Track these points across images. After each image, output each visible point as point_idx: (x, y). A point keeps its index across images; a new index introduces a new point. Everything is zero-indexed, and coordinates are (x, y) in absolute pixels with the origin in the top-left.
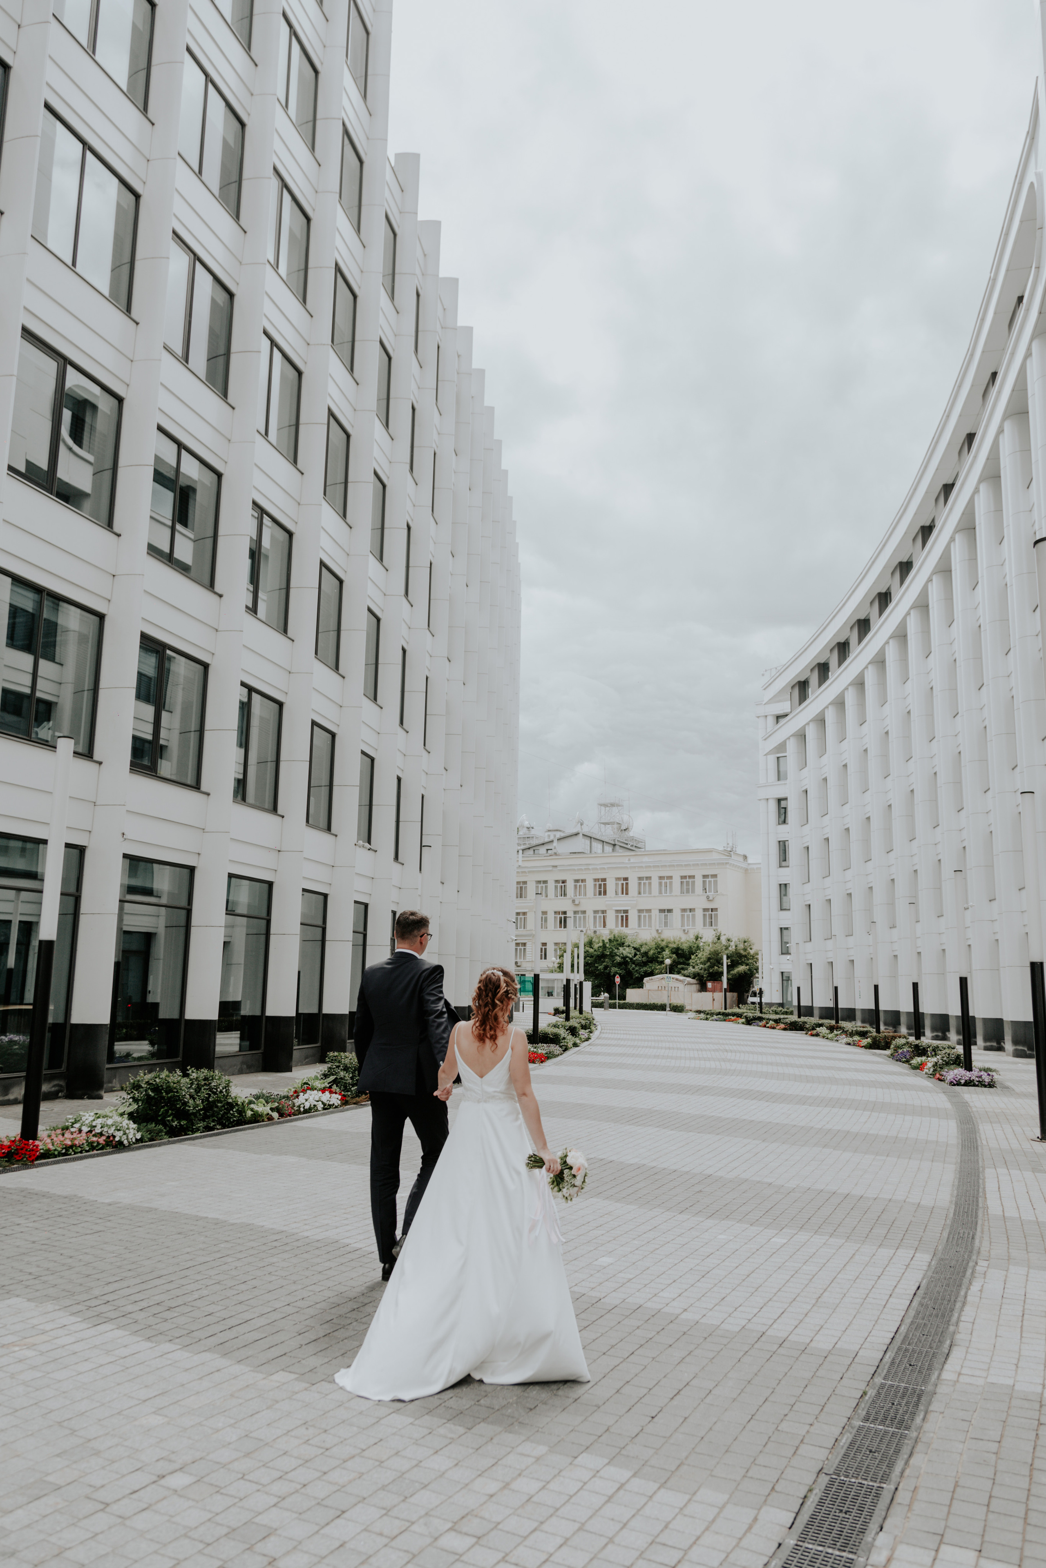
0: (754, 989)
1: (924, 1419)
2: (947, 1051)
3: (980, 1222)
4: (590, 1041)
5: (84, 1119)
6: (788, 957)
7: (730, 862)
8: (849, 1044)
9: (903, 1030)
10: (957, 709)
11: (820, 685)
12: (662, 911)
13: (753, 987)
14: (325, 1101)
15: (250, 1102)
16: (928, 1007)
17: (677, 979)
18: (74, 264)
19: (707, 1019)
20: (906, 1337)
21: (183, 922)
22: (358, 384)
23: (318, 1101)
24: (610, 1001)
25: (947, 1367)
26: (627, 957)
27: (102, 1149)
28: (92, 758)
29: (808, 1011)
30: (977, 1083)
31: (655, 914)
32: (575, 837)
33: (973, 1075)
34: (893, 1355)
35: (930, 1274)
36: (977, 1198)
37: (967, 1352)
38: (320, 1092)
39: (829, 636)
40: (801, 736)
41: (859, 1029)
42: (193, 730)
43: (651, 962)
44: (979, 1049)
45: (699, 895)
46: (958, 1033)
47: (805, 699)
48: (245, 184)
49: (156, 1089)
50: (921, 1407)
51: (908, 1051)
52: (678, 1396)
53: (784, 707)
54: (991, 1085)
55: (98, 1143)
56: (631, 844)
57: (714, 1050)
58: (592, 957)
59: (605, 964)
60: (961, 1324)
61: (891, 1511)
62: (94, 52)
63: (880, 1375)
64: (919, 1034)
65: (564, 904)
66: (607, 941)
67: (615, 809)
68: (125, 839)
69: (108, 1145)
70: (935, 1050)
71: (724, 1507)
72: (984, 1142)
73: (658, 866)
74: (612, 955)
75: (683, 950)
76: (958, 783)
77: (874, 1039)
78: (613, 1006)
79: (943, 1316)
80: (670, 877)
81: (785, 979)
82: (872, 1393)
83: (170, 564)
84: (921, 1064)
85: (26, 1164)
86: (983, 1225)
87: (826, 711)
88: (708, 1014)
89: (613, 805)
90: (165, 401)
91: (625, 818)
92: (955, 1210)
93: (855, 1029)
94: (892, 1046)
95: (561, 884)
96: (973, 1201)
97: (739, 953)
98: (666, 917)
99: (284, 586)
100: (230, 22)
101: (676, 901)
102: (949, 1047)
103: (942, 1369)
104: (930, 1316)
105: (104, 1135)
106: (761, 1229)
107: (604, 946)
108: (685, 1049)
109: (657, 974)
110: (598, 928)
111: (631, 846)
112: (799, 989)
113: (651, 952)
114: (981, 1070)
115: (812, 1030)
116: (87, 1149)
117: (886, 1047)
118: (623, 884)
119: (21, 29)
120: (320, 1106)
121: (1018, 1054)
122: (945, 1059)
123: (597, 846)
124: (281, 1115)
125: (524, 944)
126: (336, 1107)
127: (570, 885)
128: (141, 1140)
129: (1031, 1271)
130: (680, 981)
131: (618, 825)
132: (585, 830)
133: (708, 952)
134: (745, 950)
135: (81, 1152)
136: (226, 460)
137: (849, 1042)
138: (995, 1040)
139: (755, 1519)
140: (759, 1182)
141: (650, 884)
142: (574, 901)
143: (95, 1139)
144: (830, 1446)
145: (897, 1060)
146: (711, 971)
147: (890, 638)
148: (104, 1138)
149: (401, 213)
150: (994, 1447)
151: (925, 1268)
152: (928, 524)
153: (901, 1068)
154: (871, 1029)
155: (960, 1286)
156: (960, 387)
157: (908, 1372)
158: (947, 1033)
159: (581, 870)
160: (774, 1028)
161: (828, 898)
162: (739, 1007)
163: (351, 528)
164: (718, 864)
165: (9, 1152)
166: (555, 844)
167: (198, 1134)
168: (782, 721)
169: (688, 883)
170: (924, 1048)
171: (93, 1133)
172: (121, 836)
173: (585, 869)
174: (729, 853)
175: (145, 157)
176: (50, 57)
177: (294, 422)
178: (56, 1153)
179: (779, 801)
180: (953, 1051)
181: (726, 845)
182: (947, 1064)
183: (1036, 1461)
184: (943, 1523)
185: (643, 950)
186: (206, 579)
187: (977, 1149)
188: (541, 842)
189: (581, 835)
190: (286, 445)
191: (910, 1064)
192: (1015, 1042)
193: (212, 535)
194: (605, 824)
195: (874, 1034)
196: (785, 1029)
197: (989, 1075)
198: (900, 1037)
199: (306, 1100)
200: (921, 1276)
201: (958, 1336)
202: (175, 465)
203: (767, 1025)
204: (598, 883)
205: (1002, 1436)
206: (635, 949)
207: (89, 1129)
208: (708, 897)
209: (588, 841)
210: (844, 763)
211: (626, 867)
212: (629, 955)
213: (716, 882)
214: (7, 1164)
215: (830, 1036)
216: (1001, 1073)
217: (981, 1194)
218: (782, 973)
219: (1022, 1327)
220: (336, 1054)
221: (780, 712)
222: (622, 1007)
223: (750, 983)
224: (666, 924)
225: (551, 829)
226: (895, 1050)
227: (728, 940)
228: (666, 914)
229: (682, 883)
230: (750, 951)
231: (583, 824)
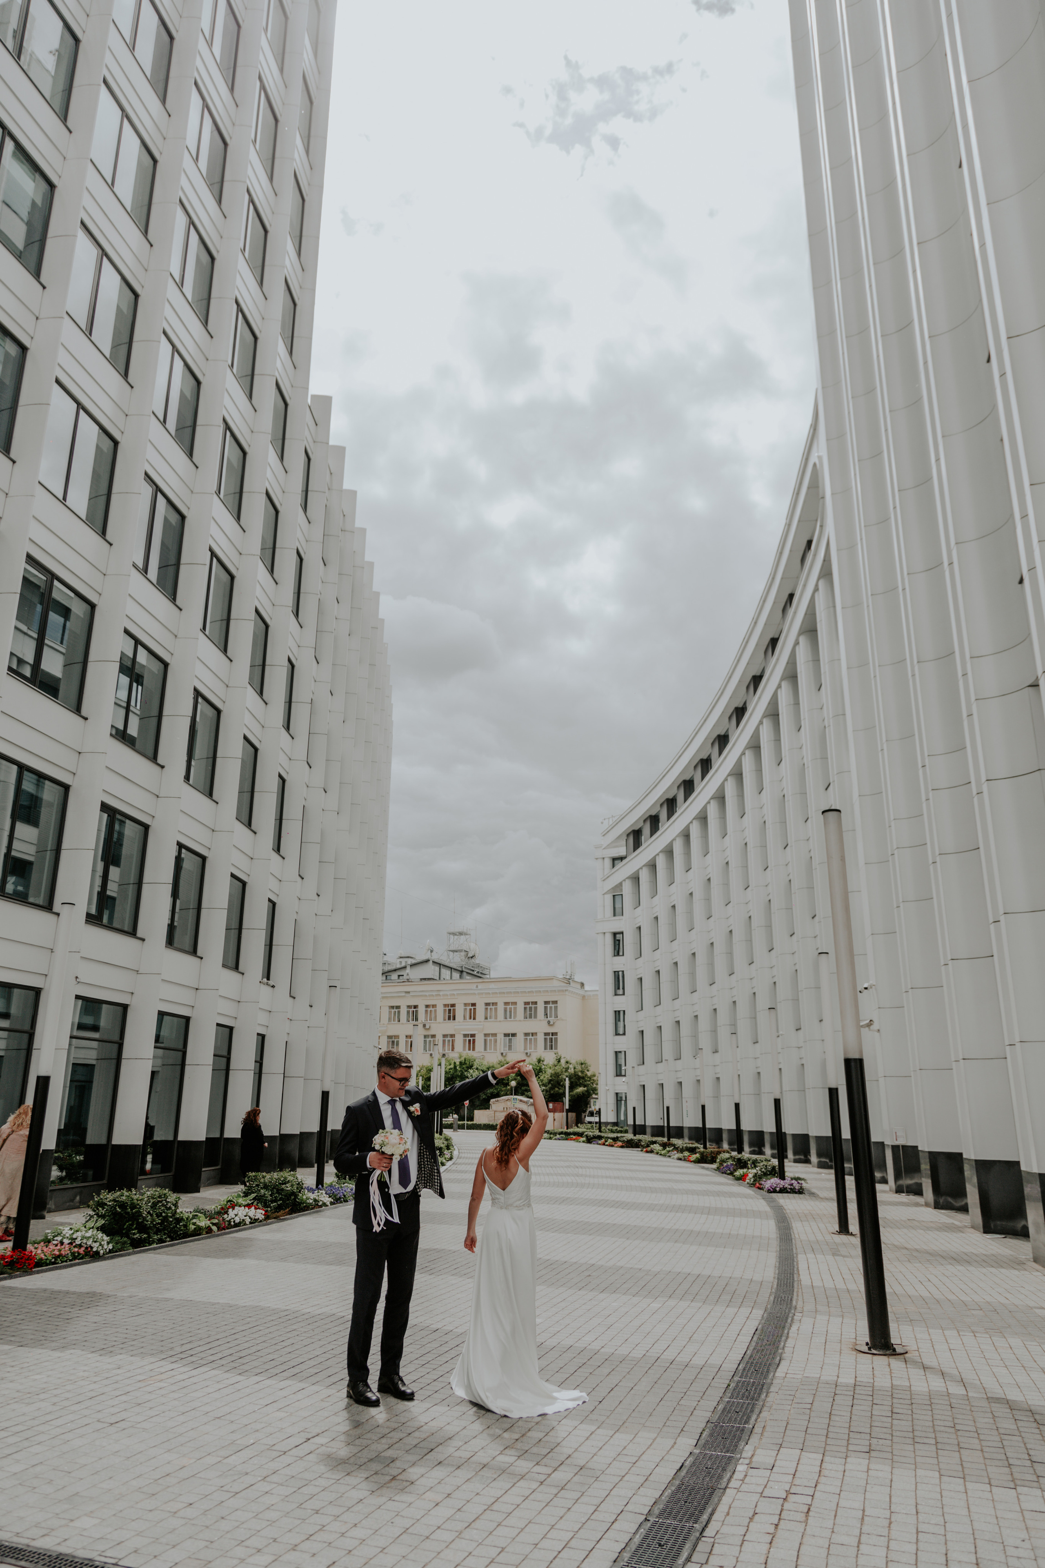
0: (590, 1110)
1: (766, 1396)
2: (765, 1163)
3: (795, 1290)
4: (453, 1161)
5: (64, 1232)
6: (624, 1079)
7: (569, 989)
8: (680, 1159)
9: (726, 1146)
10: (767, 863)
11: (651, 835)
12: (506, 1035)
13: (590, 1107)
14: (252, 1216)
15: (195, 1217)
16: (747, 1125)
17: (521, 1101)
18: (65, 498)
19: (550, 1138)
20: (751, 1356)
21: (114, 1055)
22: (277, 584)
23: (245, 1216)
24: (459, 1122)
25: (778, 1370)
27: (81, 1258)
28: (52, 910)
29: (639, 1129)
30: (789, 1190)
31: (500, 1037)
32: (425, 963)
33: (785, 1184)
34: (744, 1366)
35: (763, 1321)
36: (793, 1275)
37: (790, 1363)
38: (247, 1208)
39: (658, 794)
40: (635, 879)
41: (688, 1145)
42: (132, 882)
44: (790, 1162)
45: (540, 1021)
46: (772, 1148)
47: (638, 847)
48: (198, 429)
49: (123, 1205)
50: (764, 1390)
51: (732, 1164)
52: (612, 1391)
53: (622, 851)
54: (800, 1191)
55: (79, 1254)
56: (478, 970)
57: (566, 1167)
60: (786, 1349)
61: (752, 1436)
62: (90, 334)
63: (737, 1376)
64: (740, 1150)
66: (458, 1063)
67: (462, 937)
68: (79, 982)
69: (86, 1255)
70: (755, 1163)
71: (655, 1439)
72: (797, 1236)
73: (504, 993)
76: (769, 927)
77: (702, 1154)
78: (461, 1127)
79: (774, 1344)
80: (515, 1003)
81: (619, 1099)
82: (733, 1385)
83: (123, 741)
84: (743, 1176)
85: (26, 1272)
86: (798, 1292)
87: (657, 857)
88: (551, 1134)
89: (461, 934)
90: (132, 609)
91: (473, 945)
92: (778, 1283)
93: (685, 1145)
94: (718, 1160)
95: (413, 1009)
96: (790, 1277)
97: (578, 1075)
98: (510, 1041)
99: (211, 755)
100: (190, 300)
101: (520, 1026)
102: (766, 1160)
103: (775, 1372)
104: (766, 1345)
105: (83, 1246)
106: (641, 1298)
108: (540, 1166)
109: (503, 1096)
110: (447, 1051)
111: (478, 972)
112: (634, 1108)
114: (792, 1179)
115: (646, 1148)
116: (71, 1258)
117: (713, 1161)
118: (471, 1009)
119: (38, 321)
120: (248, 1220)
121: (821, 1165)
122: (763, 1170)
123: (446, 973)
124: (219, 1229)
126: (261, 1221)
127: (421, 1010)
128: (111, 1251)
129: (831, 1318)
130: (524, 1102)
131: (465, 953)
132: (435, 957)
133: (550, 1075)
134: (582, 1072)
135: (66, 1261)
136: (172, 653)
137: (681, 1157)
138: (803, 1157)
139: (675, 1443)
140: (631, 1268)
141: (496, 1009)
142: (424, 1026)
143: (76, 1250)
144: (712, 1410)
145: (723, 1173)
146: (552, 1092)
147: (711, 799)
148: (83, 1249)
149: (314, 442)
150: (809, 1406)
151: (760, 1318)
152: (741, 706)
153: (725, 1180)
154: (699, 1145)
155: (784, 1327)
156: (764, 601)
157: (754, 1374)
158: (763, 1148)
159: (433, 995)
160: (612, 1146)
161: (659, 1025)
162: (578, 1127)
163: (266, 704)
164: (559, 991)
165: (12, 1261)
166: (408, 970)
167: (155, 1245)
168: (619, 865)
169: (531, 1008)
170: (745, 1161)
171: (74, 1244)
172: (74, 979)
173: (436, 995)
174: (568, 981)
175: (124, 413)
176: (62, 344)
177: (225, 617)
178: (48, 1262)
179: (615, 934)
180: (770, 1163)
181: (565, 973)
182: (765, 1174)
183: (833, 1411)
184: (781, 1440)
186: (150, 753)
187: (792, 1241)
188: (394, 968)
189: (431, 962)
190: (218, 636)
191: (734, 1176)
192: (819, 1155)
193: (157, 714)
194: (454, 951)
195: (702, 1150)
196: (622, 1147)
197: (798, 1183)
198: (724, 1152)
199: (236, 1215)
200: (758, 1323)
201: (784, 1355)
202: (131, 656)
203: (607, 1143)
204: (447, 1009)
205: (813, 1401)
207: (70, 1241)
208: (549, 1022)
209: (437, 968)
210: (672, 904)
211: (474, 994)
213: (556, 1008)
214: (11, 1271)
215: (663, 1152)
216: (808, 1181)
217: (796, 1272)
218: (617, 1094)
219: (825, 1348)
220: (254, 1174)
221: (616, 855)
222: (470, 1127)
223: (587, 1104)
224: (510, 1048)
225: (402, 956)
226: (720, 1164)
227: (567, 1062)
228: (510, 1037)
229: (525, 1008)
230: (588, 1073)
231: (432, 951)
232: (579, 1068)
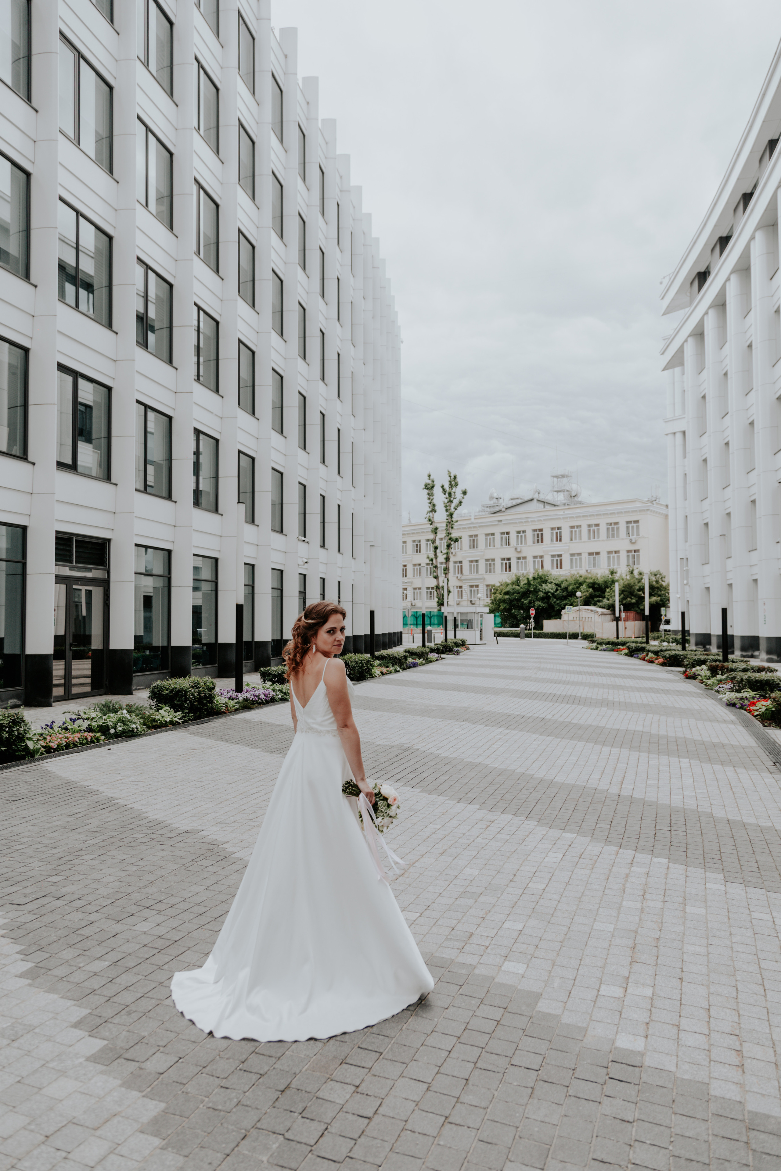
0: (664, 618)
7: (651, 508)
8: (729, 703)
12: (590, 554)
13: (663, 616)
17: (592, 611)
19: (597, 649)
24: (527, 632)
26: (549, 592)
31: (585, 556)
32: (531, 501)
43: (571, 596)
45: (623, 539)
58: (519, 593)
59: (529, 599)
65: (509, 552)
66: (531, 579)
67: (565, 480)
73: (587, 516)
74: (536, 591)
75: (599, 584)
78: (528, 636)
80: (598, 525)
88: (600, 644)
89: (563, 476)
91: (574, 486)
95: (505, 535)
98: (594, 559)
101: (603, 545)
107: (529, 583)
109: (574, 606)
113: (570, 588)
115: (687, 668)
118: (557, 533)
125: (477, 586)
127: (513, 536)
130: (595, 612)
131: (569, 493)
132: (541, 498)
133: (622, 585)
137: (731, 699)
141: (580, 531)
142: (516, 549)
159: (522, 522)
160: (651, 661)
164: (640, 511)
169: (613, 529)
173: (525, 522)
174: (653, 502)
181: (650, 496)
185: (563, 586)
189: (536, 500)
194: (558, 491)
196: (663, 664)
203: (646, 658)
204: (536, 533)
206: (556, 585)
208: (631, 540)
209: (538, 504)
211: (560, 518)
212: (550, 590)
213: (638, 527)
215: (706, 680)
222: (536, 636)
224: (594, 565)
225: (514, 498)
227: (641, 574)
228: (594, 556)
229: (608, 529)
230: (663, 583)
231: (539, 493)
232: (654, 579)
